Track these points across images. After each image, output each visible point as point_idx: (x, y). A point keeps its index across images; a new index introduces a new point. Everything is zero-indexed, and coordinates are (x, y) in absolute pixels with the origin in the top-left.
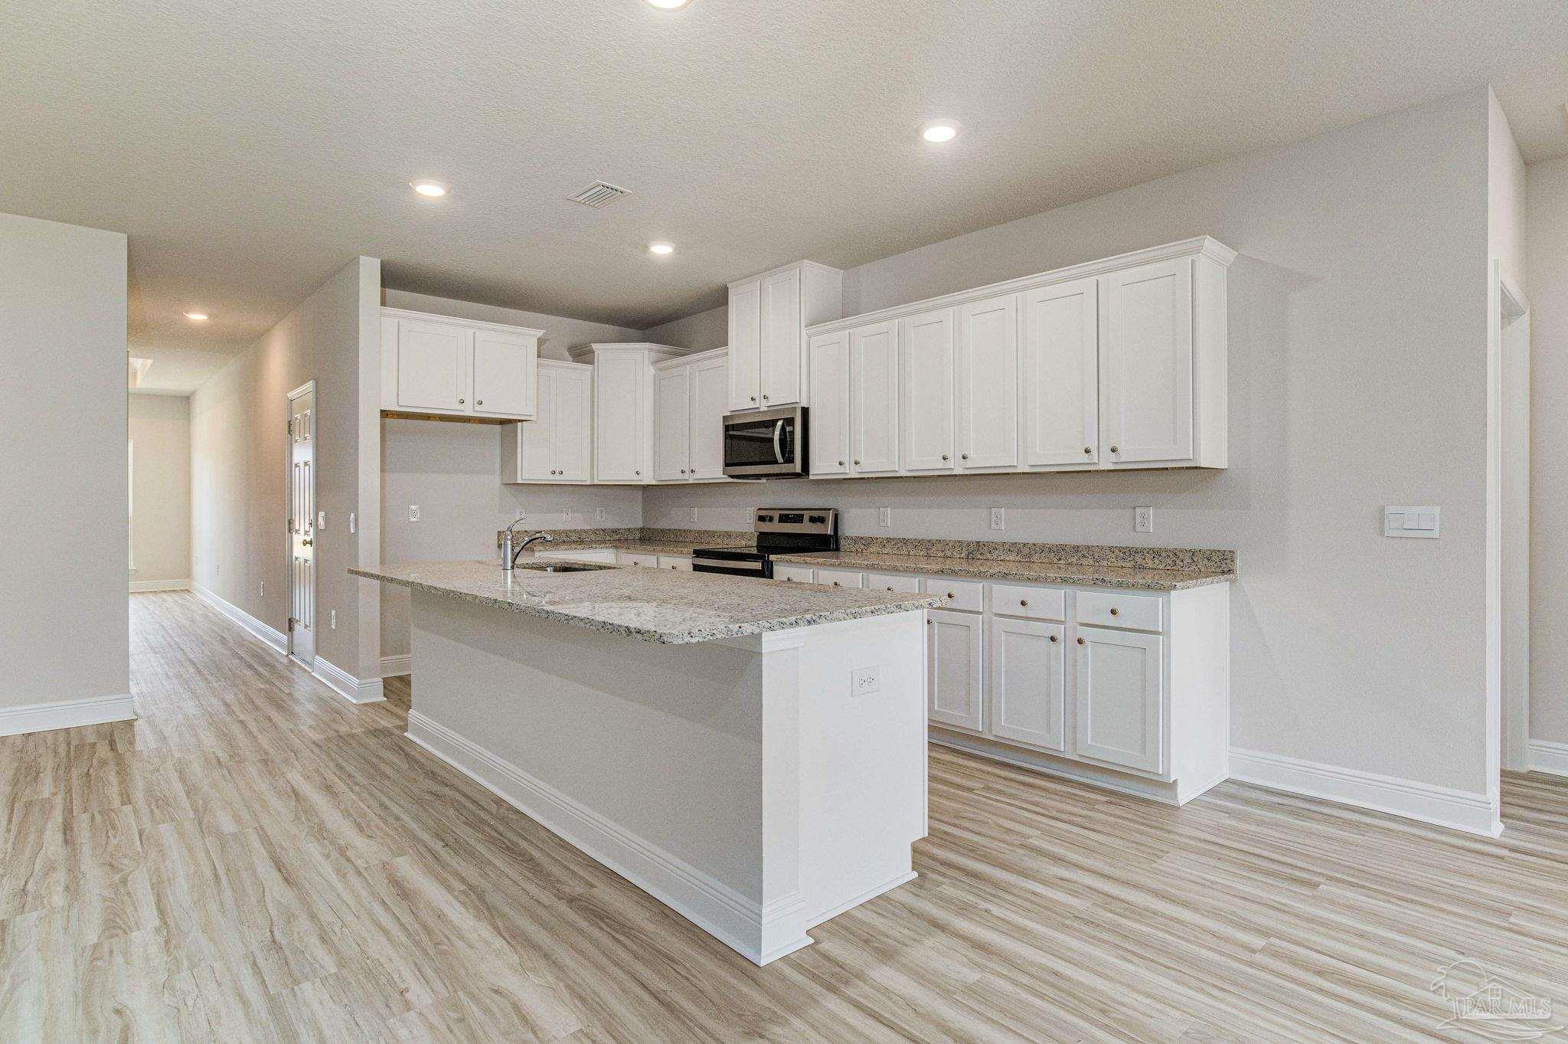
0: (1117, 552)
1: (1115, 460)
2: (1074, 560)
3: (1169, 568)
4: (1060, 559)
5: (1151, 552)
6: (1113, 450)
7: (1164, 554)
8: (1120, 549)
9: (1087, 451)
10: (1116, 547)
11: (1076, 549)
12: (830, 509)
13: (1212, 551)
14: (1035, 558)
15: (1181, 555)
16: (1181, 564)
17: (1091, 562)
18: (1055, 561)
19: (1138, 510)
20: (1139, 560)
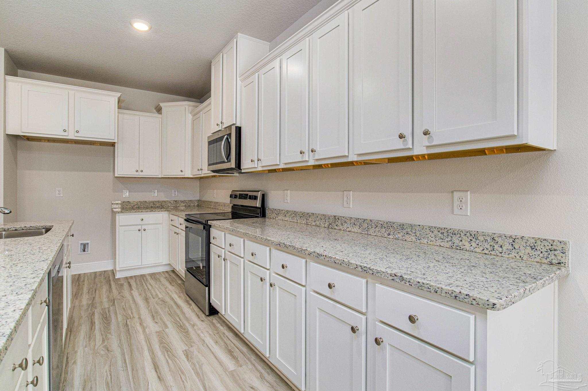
0: (436, 232)
1: (428, 144)
2: (400, 236)
3: (487, 252)
4: (389, 234)
5: (468, 234)
6: (426, 133)
7: (481, 238)
8: (439, 229)
9: (401, 137)
10: (435, 228)
11: (402, 226)
12: (259, 191)
13: (536, 240)
14: (371, 231)
15: (500, 240)
16: (500, 249)
17: (414, 239)
18: (386, 235)
19: (456, 195)
20: (457, 242)
